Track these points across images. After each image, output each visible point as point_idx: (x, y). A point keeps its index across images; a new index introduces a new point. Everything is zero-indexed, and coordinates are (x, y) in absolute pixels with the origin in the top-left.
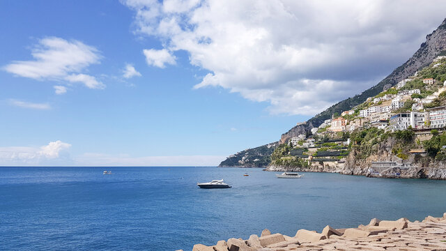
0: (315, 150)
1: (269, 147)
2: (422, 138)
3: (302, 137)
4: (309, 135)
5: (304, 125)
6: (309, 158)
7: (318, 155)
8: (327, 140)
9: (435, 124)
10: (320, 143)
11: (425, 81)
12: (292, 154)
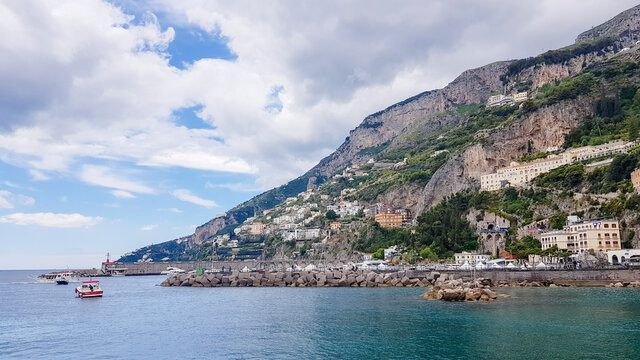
0: (238, 249)
1: (179, 242)
2: (300, 245)
3: (226, 237)
4: (233, 236)
5: (224, 217)
6: (233, 257)
7: (240, 254)
8: (248, 242)
9: (307, 237)
10: (242, 244)
11: (323, 197)
12: (218, 253)
